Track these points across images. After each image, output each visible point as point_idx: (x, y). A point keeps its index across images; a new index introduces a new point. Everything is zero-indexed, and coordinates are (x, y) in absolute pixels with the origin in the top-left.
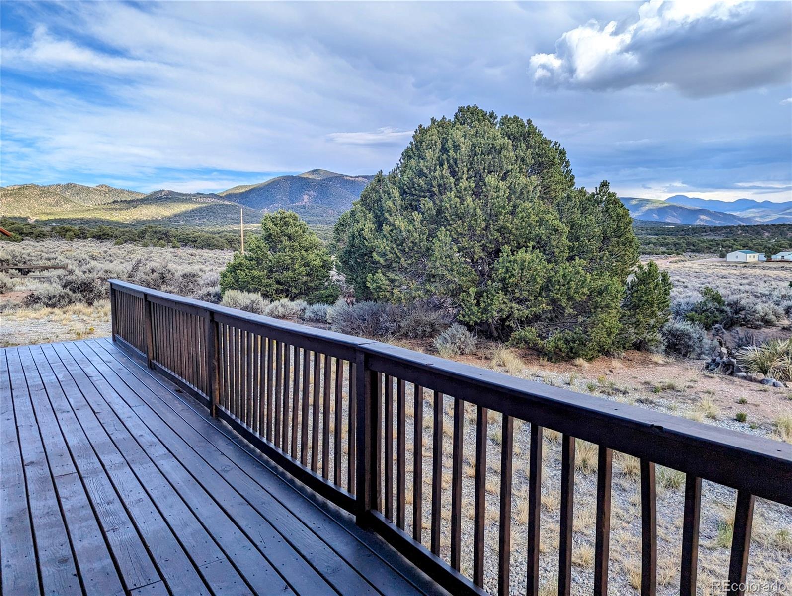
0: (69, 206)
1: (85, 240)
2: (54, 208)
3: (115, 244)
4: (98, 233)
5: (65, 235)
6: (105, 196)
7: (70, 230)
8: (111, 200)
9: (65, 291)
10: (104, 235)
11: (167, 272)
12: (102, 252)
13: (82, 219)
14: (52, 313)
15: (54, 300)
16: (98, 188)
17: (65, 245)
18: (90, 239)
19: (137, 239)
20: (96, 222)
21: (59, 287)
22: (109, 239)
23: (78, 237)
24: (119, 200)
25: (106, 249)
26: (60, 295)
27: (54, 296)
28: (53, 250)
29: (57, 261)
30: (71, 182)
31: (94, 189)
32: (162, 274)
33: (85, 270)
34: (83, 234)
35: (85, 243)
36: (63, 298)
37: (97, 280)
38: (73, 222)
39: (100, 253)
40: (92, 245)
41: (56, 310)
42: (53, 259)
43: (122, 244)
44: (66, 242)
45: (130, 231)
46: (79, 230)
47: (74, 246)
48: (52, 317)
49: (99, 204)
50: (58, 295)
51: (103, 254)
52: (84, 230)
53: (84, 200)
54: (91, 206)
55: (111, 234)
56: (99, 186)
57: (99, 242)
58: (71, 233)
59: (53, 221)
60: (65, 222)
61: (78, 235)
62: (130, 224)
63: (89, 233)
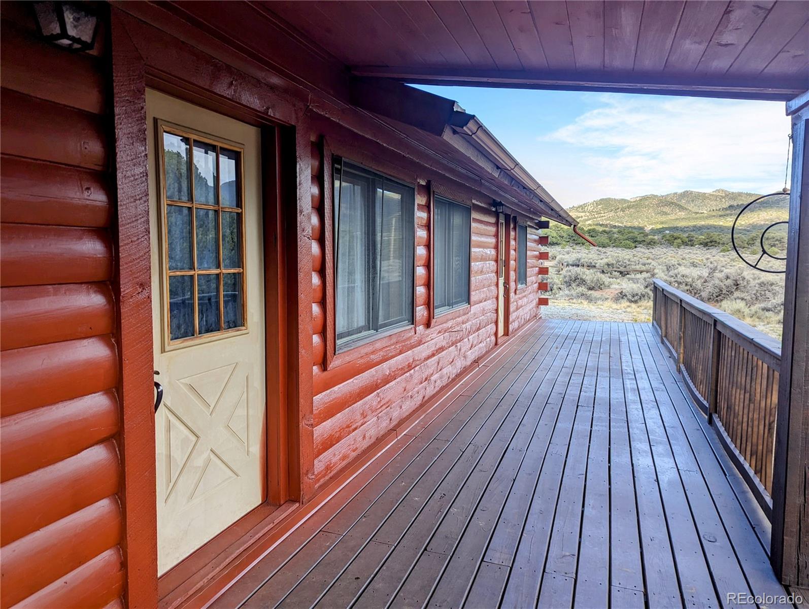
0: (683, 214)
1: (692, 247)
2: (669, 216)
3: (721, 251)
4: (705, 239)
5: (673, 242)
6: (722, 201)
7: (679, 238)
8: (727, 205)
9: (646, 290)
10: (711, 242)
11: (741, 279)
12: (704, 259)
13: (695, 226)
14: (629, 306)
15: (636, 298)
16: (714, 193)
17: (672, 252)
18: (697, 246)
19: (747, 246)
20: (708, 229)
21: (642, 287)
22: (716, 246)
23: (685, 243)
24: (735, 204)
25: (709, 256)
26: (641, 294)
27: (637, 295)
28: (658, 257)
29: (650, 266)
30: (688, 190)
31: (710, 195)
32: (736, 281)
33: (672, 275)
34: (691, 241)
35: (691, 251)
36: (644, 296)
37: (674, 283)
38: (685, 229)
39: (702, 260)
40: (698, 252)
41: (633, 305)
42: (648, 264)
43: (729, 251)
44: (673, 249)
45: (739, 237)
46: (688, 237)
47: (679, 252)
48: (629, 310)
49: (713, 210)
50: (640, 294)
51: (705, 261)
52: (693, 237)
53: (699, 207)
54: (705, 212)
55: (718, 241)
56: (715, 191)
57: (705, 249)
58: (679, 241)
59: (666, 229)
60: (678, 230)
61: (686, 242)
62: (745, 230)
63: (697, 240)
